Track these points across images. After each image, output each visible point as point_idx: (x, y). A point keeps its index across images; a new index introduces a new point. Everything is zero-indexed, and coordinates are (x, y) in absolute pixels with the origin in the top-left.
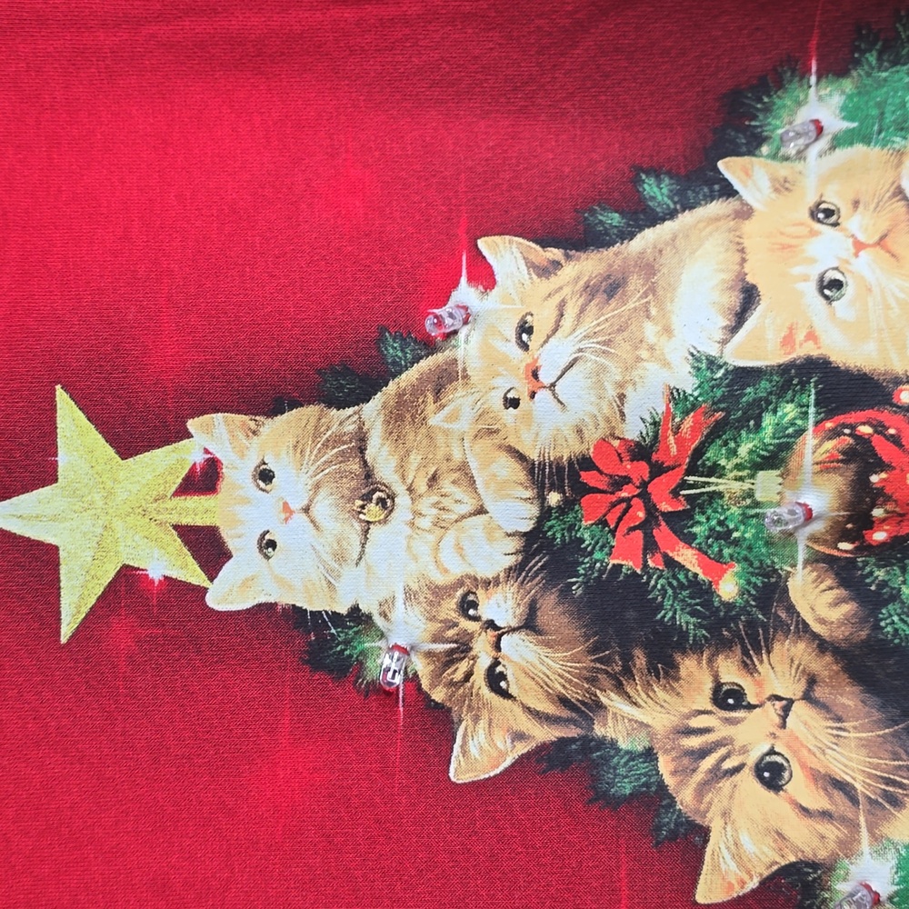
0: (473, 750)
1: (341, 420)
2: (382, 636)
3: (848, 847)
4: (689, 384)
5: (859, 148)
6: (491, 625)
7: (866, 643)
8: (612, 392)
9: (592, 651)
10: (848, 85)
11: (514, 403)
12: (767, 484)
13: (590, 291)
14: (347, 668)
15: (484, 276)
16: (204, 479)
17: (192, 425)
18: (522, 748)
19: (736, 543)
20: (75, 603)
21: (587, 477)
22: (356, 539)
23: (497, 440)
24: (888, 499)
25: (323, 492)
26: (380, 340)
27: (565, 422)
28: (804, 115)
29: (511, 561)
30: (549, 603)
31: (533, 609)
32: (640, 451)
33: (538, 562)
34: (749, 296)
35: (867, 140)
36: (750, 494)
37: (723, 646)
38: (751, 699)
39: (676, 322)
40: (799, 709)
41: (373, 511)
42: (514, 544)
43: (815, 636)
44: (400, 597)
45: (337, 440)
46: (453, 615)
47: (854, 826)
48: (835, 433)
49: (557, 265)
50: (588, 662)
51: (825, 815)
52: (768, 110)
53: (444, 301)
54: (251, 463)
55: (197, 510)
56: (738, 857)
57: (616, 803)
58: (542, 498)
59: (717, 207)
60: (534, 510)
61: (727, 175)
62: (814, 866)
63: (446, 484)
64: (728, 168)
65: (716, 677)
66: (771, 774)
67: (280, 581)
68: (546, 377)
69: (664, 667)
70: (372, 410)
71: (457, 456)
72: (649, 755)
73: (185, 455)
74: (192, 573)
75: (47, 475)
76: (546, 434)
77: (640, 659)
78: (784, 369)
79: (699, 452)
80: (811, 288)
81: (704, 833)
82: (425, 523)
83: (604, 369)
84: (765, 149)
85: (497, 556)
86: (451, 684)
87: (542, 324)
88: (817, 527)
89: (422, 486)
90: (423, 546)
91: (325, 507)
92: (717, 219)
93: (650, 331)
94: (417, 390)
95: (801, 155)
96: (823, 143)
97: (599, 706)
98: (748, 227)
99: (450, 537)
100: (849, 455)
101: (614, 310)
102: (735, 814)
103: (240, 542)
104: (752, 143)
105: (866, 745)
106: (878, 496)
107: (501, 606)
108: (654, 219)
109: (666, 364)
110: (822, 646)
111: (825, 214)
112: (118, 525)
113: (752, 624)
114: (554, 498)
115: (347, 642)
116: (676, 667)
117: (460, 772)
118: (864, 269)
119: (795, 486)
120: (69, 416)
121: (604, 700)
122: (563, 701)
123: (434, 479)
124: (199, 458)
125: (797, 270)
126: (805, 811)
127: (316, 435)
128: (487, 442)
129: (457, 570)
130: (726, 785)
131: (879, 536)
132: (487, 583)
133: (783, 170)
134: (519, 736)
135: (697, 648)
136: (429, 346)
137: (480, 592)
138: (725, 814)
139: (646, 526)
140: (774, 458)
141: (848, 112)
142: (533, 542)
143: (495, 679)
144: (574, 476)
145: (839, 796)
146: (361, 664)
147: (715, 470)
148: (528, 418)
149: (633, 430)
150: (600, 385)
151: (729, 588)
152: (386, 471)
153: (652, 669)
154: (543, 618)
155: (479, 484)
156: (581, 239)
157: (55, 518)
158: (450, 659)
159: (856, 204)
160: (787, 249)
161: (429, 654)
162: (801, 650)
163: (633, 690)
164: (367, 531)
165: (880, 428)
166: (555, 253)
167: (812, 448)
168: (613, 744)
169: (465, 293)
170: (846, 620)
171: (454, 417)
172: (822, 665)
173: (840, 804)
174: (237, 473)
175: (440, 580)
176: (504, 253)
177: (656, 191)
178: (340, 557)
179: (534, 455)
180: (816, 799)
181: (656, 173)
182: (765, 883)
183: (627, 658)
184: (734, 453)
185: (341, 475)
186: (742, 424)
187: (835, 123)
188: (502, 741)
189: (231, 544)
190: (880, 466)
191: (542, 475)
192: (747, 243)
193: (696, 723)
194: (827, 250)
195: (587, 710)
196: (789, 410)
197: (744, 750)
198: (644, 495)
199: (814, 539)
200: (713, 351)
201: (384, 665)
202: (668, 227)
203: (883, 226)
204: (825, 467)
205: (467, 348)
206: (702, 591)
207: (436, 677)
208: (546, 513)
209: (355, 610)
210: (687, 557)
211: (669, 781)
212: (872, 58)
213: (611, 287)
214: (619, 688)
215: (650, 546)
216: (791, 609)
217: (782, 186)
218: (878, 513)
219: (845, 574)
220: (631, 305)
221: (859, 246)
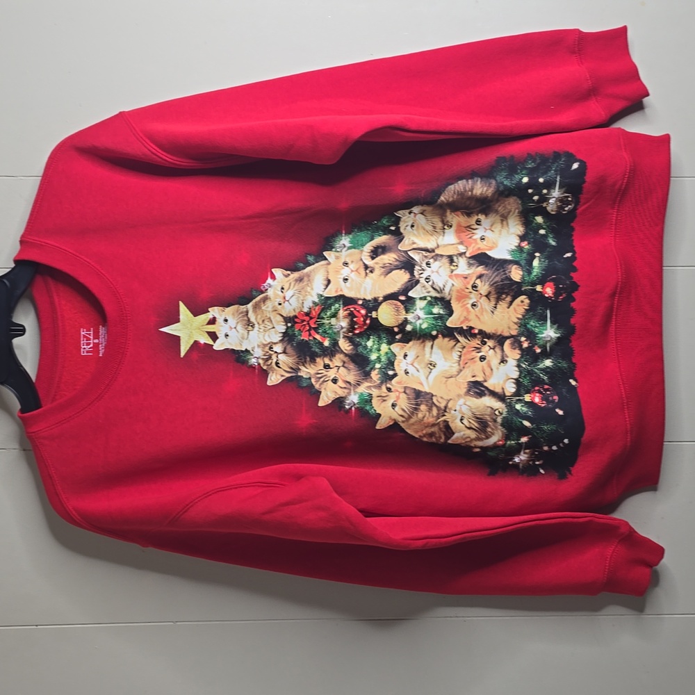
0: (272, 379)
1: (243, 308)
2: (252, 355)
3: (349, 394)
4: (317, 300)
5: (353, 250)
6: (276, 352)
7: (355, 354)
8: (301, 302)
9: (298, 357)
10: (351, 236)
11: (280, 304)
12: (333, 321)
13: (296, 280)
14: (245, 362)
15: (273, 277)
16: (213, 321)
17: (210, 309)
18: (283, 378)
19: (328, 334)
20: (184, 349)
21: (296, 320)
22: (246, 334)
23: (277, 312)
24: (358, 324)
25: (239, 324)
26: (251, 291)
27: (291, 308)
28: (342, 242)
29: (281, 338)
30: (289, 348)
31: (285, 349)
32: (307, 314)
33: (286, 339)
34: (329, 282)
35: (355, 248)
36: (330, 323)
37: (325, 356)
38: (331, 367)
39: (314, 287)
40: (342, 368)
41: (250, 328)
42: (281, 335)
43: (345, 353)
44: (256, 346)
45: (242, 313)
46: (268, 350)
47: (350, 389)
48: (346, 310)
49: (289, 275)
50: (297, 360)
51: (345, 388)
52: (334, 241)
53: (264, 283)
54: (223, 318)
55: (211, 328)
56: (327, 397)
57: (302, 388)
58: (286, 325)
59: (323, 262)
60: (285, 327)
61: (325, 255)
62: (342, 397)
63: (266, 322)
64: (325, 253)
65: (324, 362)
66: (335, 381)
67: (230, 344)
68: (287, 299)
69: (313, 361)
70: (250, 306)
71: (268, 316)
72: (310, 378)
73: (209, 316)
74: (211, 342)
75: (178, 321)
76: (287, 311)
77: (308, 359)
78: (335, 297)
79: (319, 314)
80: (341, 280)
81: (320, 392)
82: (261, 330)
83: (299, 297)
84: (334, 250)
85: (277, 338)
86: (268, 365)
87: (286, 287)
88: (344, 330)
89: (261, 322)
90: (261, 336)
91: (239, 327)
92: (322, 265)
93: (309, 289)
94: (259, 302)
95: (341, 251)
96: (346, 249)
97: (300, 369)
98: (329, 266)
99: (267, 334)
100: (349, 314)
101: (301, 284)
102: (327, 389)
103: (221, 335)
104: (330, 248)
105: (354, 375)
106: (356, 323)
107: (278, 348)
108: (310, 265)
109: (312, 296)
110: (346, 355)
111: (346, 264)
112: (193, 331)
113: (332, 351)
114: (289, 325)
115: (245, 357)
116: (315, 360)
117: (269, 383)
118: (353, 276)
119: (339, 321)
120: (182, 307)
121: (300, 367)
122: (292, 368)
123: (263, 321)
124: (212, 317)
125: (339, 276)
126: (341, 388)
127: (237, 311)
128: (275, 313)
129: (269, 341)
130: (325, 383)
131: (357, 332)
132: (275, 343)
133: (337, 254)
134: (282, 376)
135: (320, 356)
136: (262, 292)
137: (274, 346)
138: (325, 389)
139: (309, 330)
140: (334, 315)
141: (351, 242)
142: (285, 334)
143: (277, 364)
144: (294, 320)
145: (348, 384)
146: (248, 362)
147: (323, 318)
148: (283, 307)
149: (306, 310)
150: (298, 300)
151: (326, 343)
152: (253, 319)
153: (311, 361)
154: (287, 351)
155: (273, 322)
156: (294, 269)
157: (179, 330)
158: (267, 360)
159: (352, 262)
160: (337, 272)
161: (263, 359)
162: (342, 356)
163: (307, 365)
164: (248, 333)
165: (355, 309)
166: (289, 272)
167: (342, 313)
168: (302, 376)
169: (269, 281)
170: (351, 350)
171: (267, 307)
172: (346, 359)
173: (348, 386)
174: (220, 320)
175: (265, 343)
176: (278, 272)
177: (310, 258)
178: (243, 338)
179: (285, 315)
180: (343, 385)
181: (310, 255)
182: (333, 401)
183: (306, 359)
184: (326, 314)
185: (244, 320)
186: (327, 308)
187: (348, 245)
188: (279, 377)
189: (219, 335)
190: (356, 317)
191: (287, 320)
192: (329, 271)
193: (320, 372)
194: (345, 272)
195: (297, 370)
196: (337, 305)
197: (330, 377)
198: (308, 324)
199: (344, 332)
200: (321, 293)
201: (253, 361)
202: (312, 266)
203: (358, 267)
204: (345, 317)
205: (270, 293)
206: (321, 344)
207: (264, 364)
208: (288, 328)
209: (246, 349)
210: (318, 337)
211: (314, 383)
212: (356, 230)
213: (300, 280)
214: (304, 365)
215: (310, 335)
216: (339, 348)
217: (337, 258)
218: (356, 327)
219: (350, 340)
220: (305, 283)
221: (352, 271)
